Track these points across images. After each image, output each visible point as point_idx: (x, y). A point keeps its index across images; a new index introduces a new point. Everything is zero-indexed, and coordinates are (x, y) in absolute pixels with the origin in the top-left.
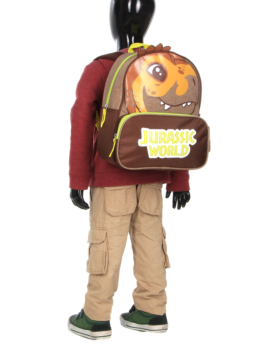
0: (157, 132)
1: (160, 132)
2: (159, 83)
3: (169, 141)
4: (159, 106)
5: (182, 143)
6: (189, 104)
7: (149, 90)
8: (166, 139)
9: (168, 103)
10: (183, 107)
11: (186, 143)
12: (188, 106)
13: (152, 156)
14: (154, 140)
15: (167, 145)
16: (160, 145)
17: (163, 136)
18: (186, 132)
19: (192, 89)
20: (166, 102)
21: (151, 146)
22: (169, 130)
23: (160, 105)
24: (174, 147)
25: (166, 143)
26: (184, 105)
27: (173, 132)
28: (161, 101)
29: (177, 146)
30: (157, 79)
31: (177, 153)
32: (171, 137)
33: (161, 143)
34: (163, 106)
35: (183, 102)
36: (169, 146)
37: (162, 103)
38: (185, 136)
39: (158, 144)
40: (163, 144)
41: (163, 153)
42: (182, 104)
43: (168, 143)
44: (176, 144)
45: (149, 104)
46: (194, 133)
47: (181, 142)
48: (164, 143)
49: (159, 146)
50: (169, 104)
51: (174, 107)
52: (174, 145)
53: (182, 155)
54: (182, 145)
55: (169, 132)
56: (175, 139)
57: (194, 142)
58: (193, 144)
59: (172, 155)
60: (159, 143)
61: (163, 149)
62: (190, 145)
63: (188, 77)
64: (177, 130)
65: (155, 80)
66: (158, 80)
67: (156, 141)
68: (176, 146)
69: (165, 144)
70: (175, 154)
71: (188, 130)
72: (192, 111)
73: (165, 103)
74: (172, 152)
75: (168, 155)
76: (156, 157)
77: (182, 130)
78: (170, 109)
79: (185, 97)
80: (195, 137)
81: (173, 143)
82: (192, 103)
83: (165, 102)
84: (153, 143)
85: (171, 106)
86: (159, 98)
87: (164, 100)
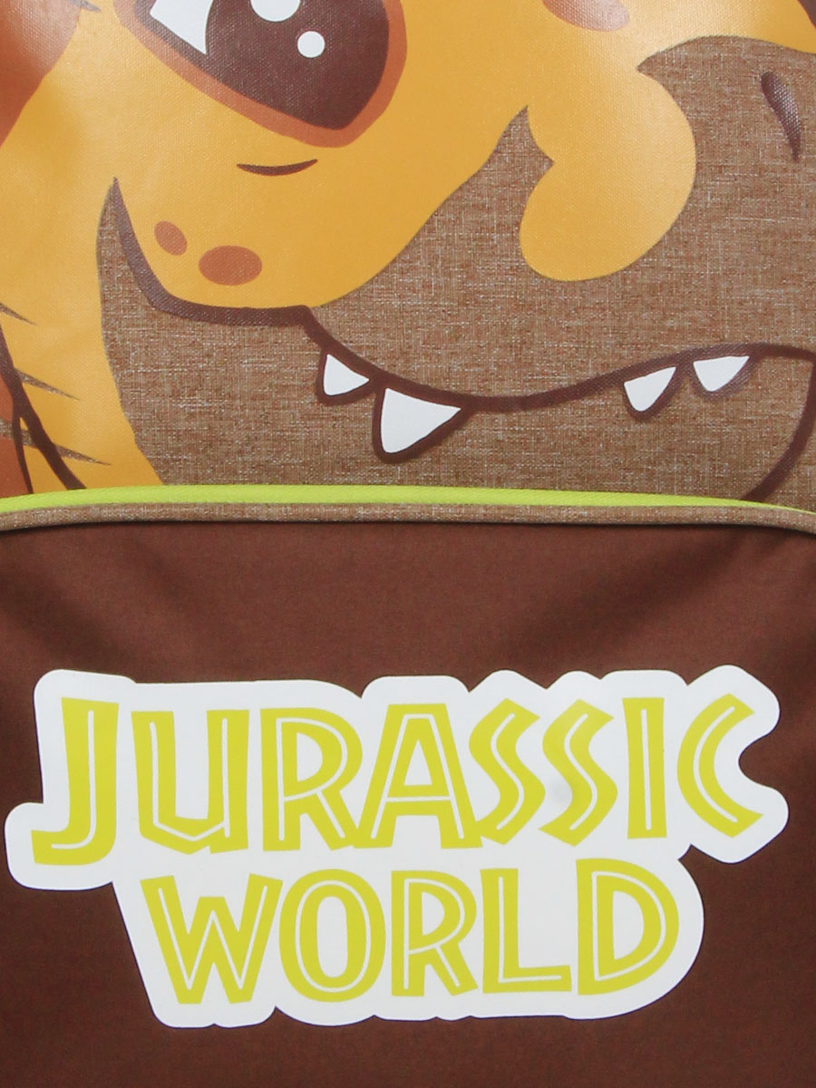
0: (239, 719)
1: (269, 716)
2: (288, 148)
3: (404, 824)
4: (307, 417)
5: (573, 839)
6: (716, 373)
7: (172, 238)
8: (355, 797)
9: (421, 370)
10: (641, 417)
11: (636, 830)
12: (695, 404)
13: (190, 996)
14: (192, 801)
15: (374, 867)
16: (287, 868)
17: (309, 757)
18: (632, 707)
19: (757, 192)
20: (399, 369)
21: (168, 883)
22: (388, 690)
23: (312, 397)
24: (476, 886)
25: (359, 837)
26: (644, 391)
27: (440, 711)
28: (330, 358)
29: (511, 876)
30: (263, 101)
31: (525, 961)
32: (418, 773)
33: (293, 842)
34: (365, 407)
35: (628, 357)
36: (398, 877)
37: (340, 379)
38: (610, 750)
39: (256, 859)
40: (313, 853)
41: (333, 957)
42: (614, 381)
43: (385, 839)
44: (491, 854)
45: (176, 394)
46: (743, 711)
47: (561, 830)
48: (334, 842)
49: (275, 885)
50: (443, 385)
51: (500, 418)
52: (468, 865)
53: (588, 987)
54: (584, 867)
55: (395, 713)
56: (484, 795)
57: (748, 818)
58: (733, 849)
59: (454, 991)
60: (271, 843)
61: (332, 916)
62: (695, 861)
63: (684, 53)
64: (506, 684)
65: (247, 113)
66: (279, 116)
67: (226, 824)
68: (502, 883)
69: (350, 859)
70: (490, 971)
71: (660, 683)
72: (768, 458)
73: (379, 383)
74: (453, 952)
75: (397, 990)
76: (252, 1013)
77: (575, 683)
78: (462, 445)
79: (653, 290)
80: (757, 762)
81: (449, 840)
82: (768, 366)
83: (381, 364)
84: (189, 848)
85: (469, 405)
86: (298, 317)
87: (365, 340)
